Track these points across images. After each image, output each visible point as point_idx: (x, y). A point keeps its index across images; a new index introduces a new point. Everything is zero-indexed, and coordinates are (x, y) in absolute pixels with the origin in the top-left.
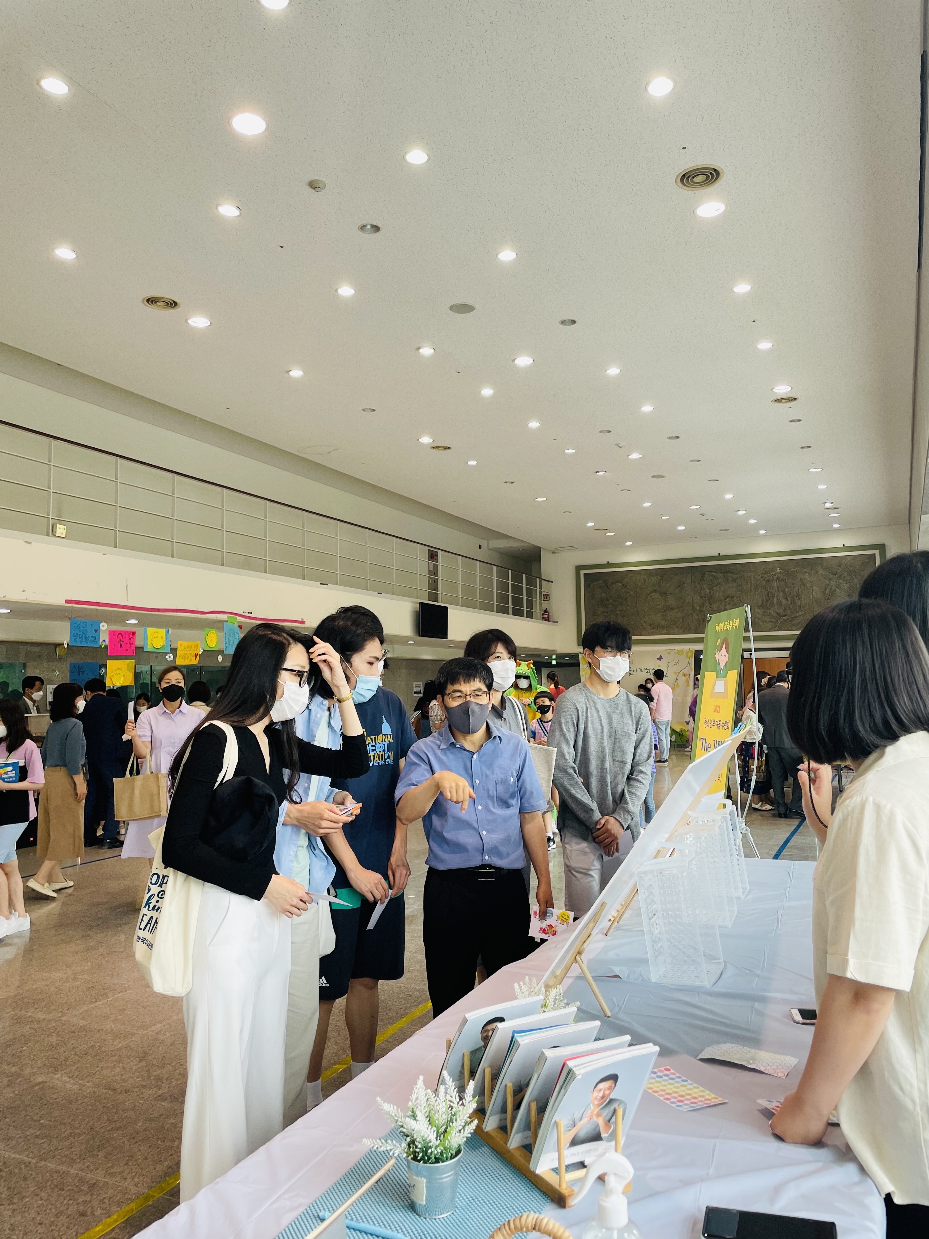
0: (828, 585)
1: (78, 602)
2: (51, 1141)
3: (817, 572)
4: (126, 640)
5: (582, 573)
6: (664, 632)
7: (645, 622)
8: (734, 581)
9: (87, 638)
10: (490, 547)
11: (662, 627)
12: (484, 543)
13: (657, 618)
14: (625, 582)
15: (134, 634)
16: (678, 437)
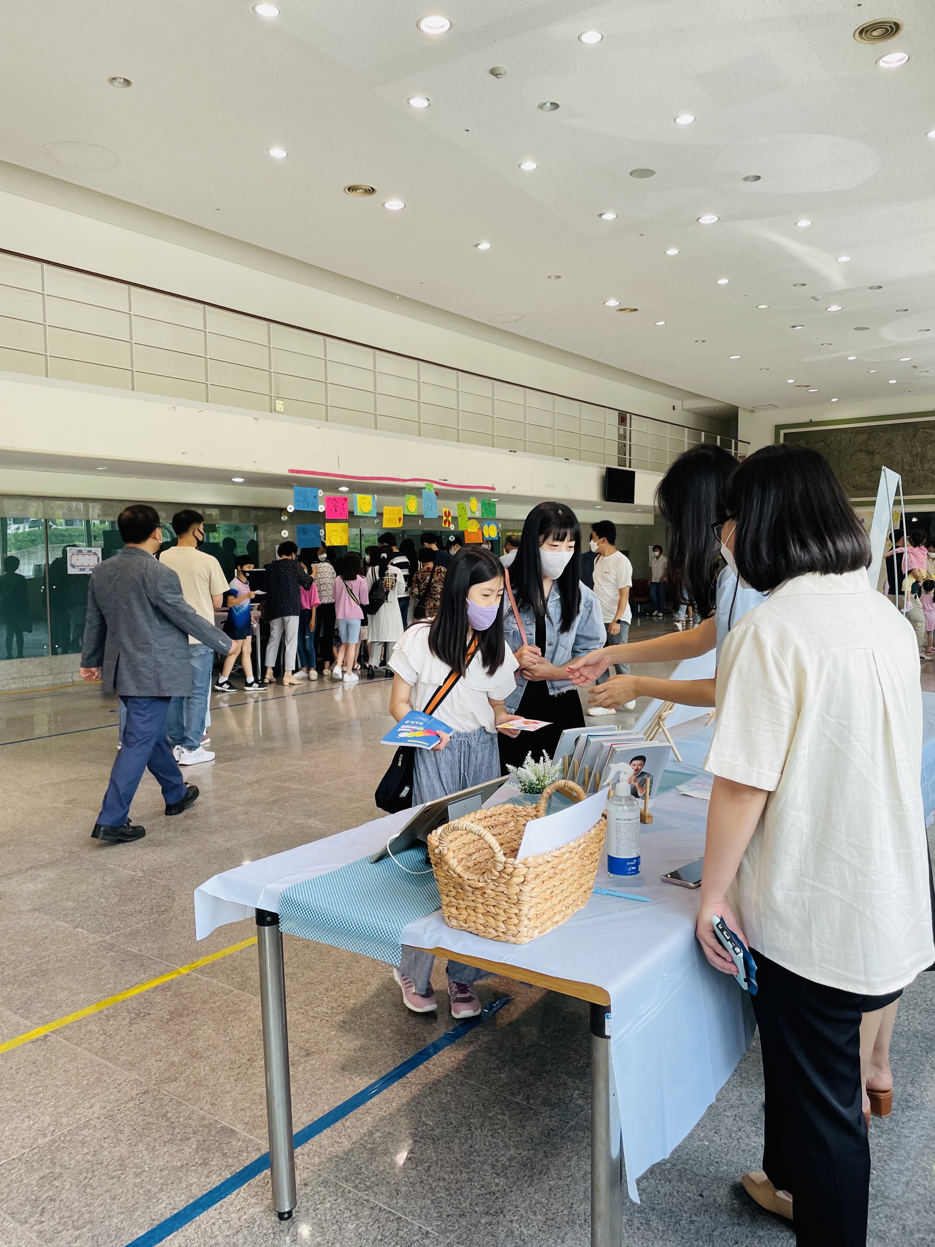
1: (298, 472)
4: (340, 505)
5: (782, 432)
6: (869, 493)
7: (848, 483)
9: (308, 503)
10: (685, 407)
11: (867, 489)
14: (829, 441)
15: (346, 499)
16: (881, 287)
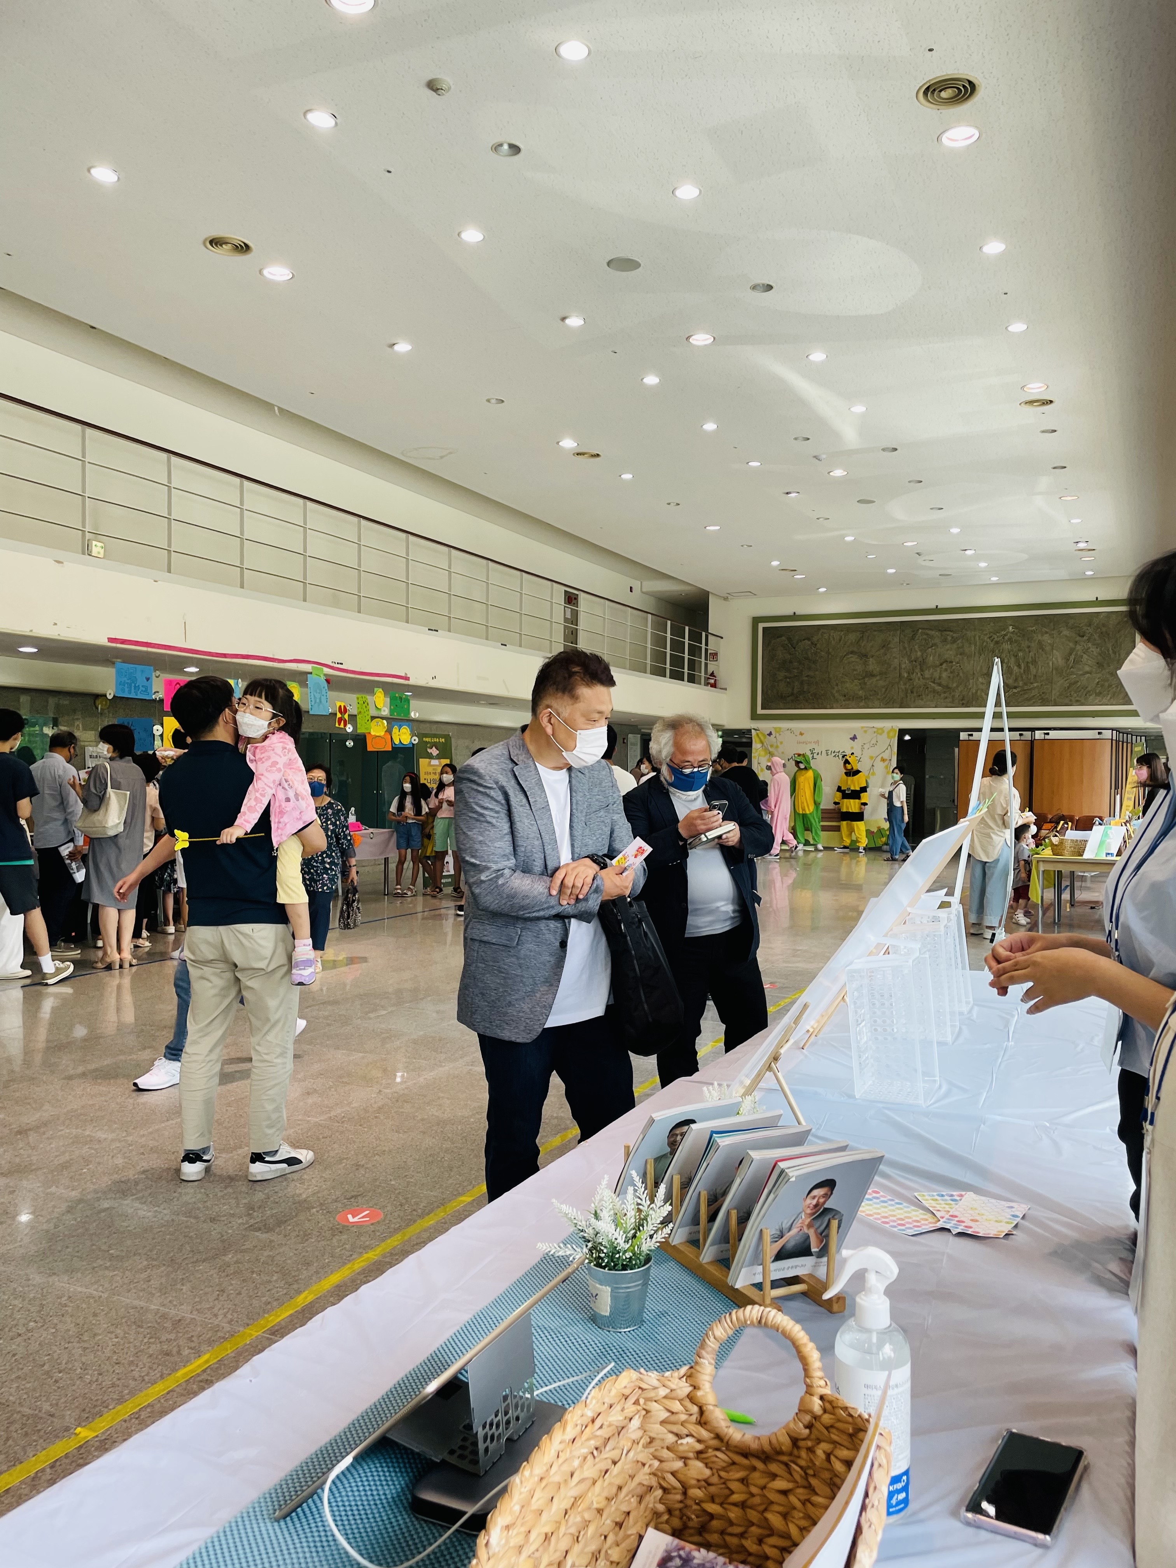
0: (1072, 650)
1: (123, 642)
2: (124, 1273)
3: (1060, 633)
5: (761, 626)
6: (862, 704)
7: (838, 691)
8: (954, 641)
9: (137, 687)
10: (644, 590)
11: (860, 698)
12: (636, 585)
13: (852, 686)
14: (815, 639)
16: (896, 449)
